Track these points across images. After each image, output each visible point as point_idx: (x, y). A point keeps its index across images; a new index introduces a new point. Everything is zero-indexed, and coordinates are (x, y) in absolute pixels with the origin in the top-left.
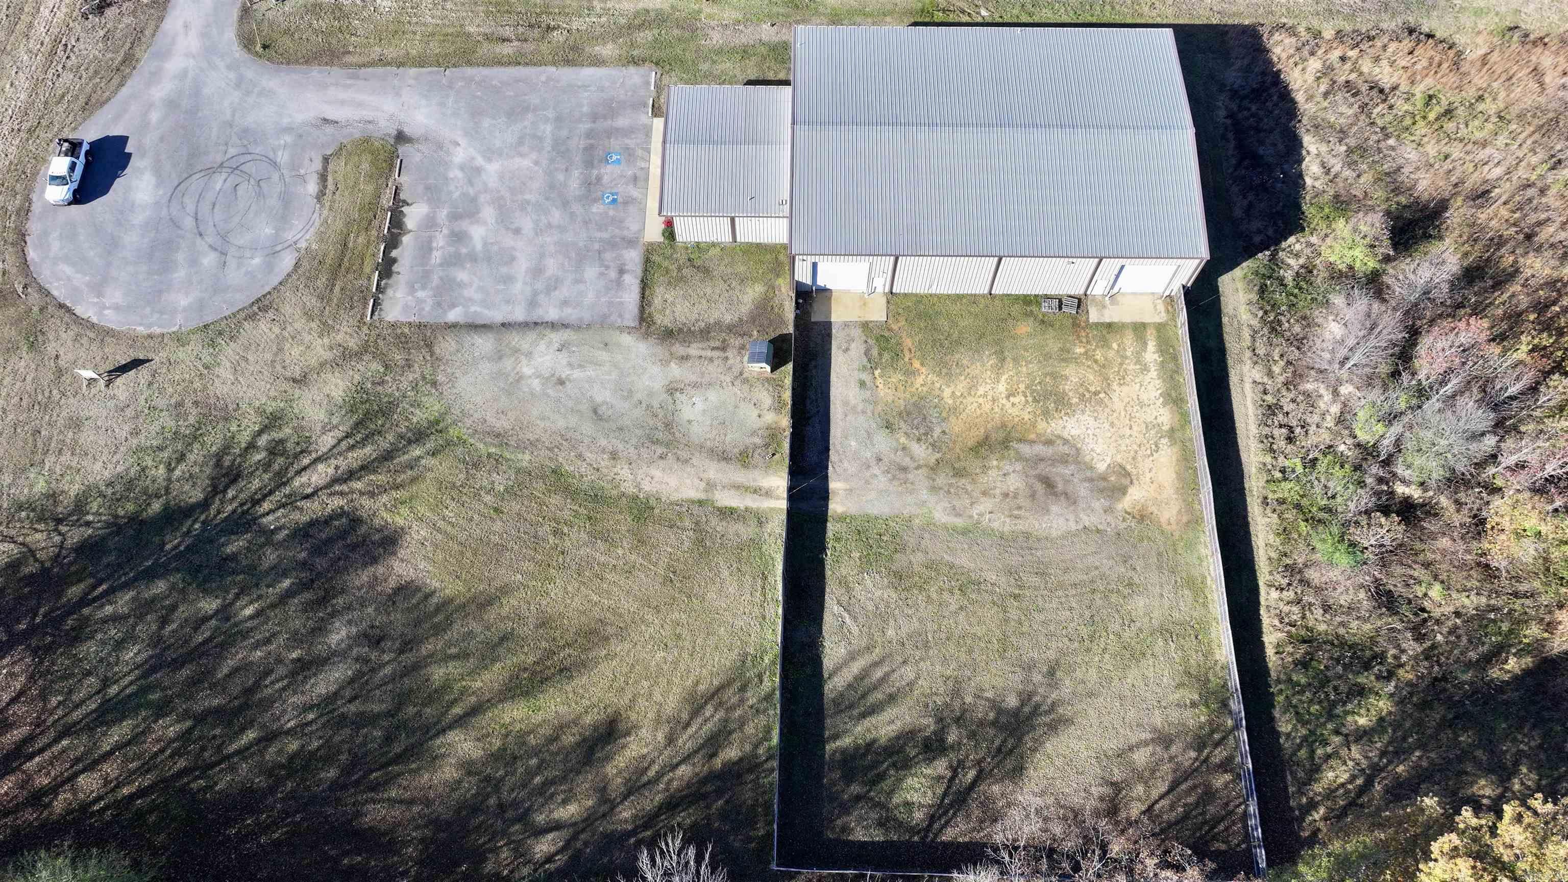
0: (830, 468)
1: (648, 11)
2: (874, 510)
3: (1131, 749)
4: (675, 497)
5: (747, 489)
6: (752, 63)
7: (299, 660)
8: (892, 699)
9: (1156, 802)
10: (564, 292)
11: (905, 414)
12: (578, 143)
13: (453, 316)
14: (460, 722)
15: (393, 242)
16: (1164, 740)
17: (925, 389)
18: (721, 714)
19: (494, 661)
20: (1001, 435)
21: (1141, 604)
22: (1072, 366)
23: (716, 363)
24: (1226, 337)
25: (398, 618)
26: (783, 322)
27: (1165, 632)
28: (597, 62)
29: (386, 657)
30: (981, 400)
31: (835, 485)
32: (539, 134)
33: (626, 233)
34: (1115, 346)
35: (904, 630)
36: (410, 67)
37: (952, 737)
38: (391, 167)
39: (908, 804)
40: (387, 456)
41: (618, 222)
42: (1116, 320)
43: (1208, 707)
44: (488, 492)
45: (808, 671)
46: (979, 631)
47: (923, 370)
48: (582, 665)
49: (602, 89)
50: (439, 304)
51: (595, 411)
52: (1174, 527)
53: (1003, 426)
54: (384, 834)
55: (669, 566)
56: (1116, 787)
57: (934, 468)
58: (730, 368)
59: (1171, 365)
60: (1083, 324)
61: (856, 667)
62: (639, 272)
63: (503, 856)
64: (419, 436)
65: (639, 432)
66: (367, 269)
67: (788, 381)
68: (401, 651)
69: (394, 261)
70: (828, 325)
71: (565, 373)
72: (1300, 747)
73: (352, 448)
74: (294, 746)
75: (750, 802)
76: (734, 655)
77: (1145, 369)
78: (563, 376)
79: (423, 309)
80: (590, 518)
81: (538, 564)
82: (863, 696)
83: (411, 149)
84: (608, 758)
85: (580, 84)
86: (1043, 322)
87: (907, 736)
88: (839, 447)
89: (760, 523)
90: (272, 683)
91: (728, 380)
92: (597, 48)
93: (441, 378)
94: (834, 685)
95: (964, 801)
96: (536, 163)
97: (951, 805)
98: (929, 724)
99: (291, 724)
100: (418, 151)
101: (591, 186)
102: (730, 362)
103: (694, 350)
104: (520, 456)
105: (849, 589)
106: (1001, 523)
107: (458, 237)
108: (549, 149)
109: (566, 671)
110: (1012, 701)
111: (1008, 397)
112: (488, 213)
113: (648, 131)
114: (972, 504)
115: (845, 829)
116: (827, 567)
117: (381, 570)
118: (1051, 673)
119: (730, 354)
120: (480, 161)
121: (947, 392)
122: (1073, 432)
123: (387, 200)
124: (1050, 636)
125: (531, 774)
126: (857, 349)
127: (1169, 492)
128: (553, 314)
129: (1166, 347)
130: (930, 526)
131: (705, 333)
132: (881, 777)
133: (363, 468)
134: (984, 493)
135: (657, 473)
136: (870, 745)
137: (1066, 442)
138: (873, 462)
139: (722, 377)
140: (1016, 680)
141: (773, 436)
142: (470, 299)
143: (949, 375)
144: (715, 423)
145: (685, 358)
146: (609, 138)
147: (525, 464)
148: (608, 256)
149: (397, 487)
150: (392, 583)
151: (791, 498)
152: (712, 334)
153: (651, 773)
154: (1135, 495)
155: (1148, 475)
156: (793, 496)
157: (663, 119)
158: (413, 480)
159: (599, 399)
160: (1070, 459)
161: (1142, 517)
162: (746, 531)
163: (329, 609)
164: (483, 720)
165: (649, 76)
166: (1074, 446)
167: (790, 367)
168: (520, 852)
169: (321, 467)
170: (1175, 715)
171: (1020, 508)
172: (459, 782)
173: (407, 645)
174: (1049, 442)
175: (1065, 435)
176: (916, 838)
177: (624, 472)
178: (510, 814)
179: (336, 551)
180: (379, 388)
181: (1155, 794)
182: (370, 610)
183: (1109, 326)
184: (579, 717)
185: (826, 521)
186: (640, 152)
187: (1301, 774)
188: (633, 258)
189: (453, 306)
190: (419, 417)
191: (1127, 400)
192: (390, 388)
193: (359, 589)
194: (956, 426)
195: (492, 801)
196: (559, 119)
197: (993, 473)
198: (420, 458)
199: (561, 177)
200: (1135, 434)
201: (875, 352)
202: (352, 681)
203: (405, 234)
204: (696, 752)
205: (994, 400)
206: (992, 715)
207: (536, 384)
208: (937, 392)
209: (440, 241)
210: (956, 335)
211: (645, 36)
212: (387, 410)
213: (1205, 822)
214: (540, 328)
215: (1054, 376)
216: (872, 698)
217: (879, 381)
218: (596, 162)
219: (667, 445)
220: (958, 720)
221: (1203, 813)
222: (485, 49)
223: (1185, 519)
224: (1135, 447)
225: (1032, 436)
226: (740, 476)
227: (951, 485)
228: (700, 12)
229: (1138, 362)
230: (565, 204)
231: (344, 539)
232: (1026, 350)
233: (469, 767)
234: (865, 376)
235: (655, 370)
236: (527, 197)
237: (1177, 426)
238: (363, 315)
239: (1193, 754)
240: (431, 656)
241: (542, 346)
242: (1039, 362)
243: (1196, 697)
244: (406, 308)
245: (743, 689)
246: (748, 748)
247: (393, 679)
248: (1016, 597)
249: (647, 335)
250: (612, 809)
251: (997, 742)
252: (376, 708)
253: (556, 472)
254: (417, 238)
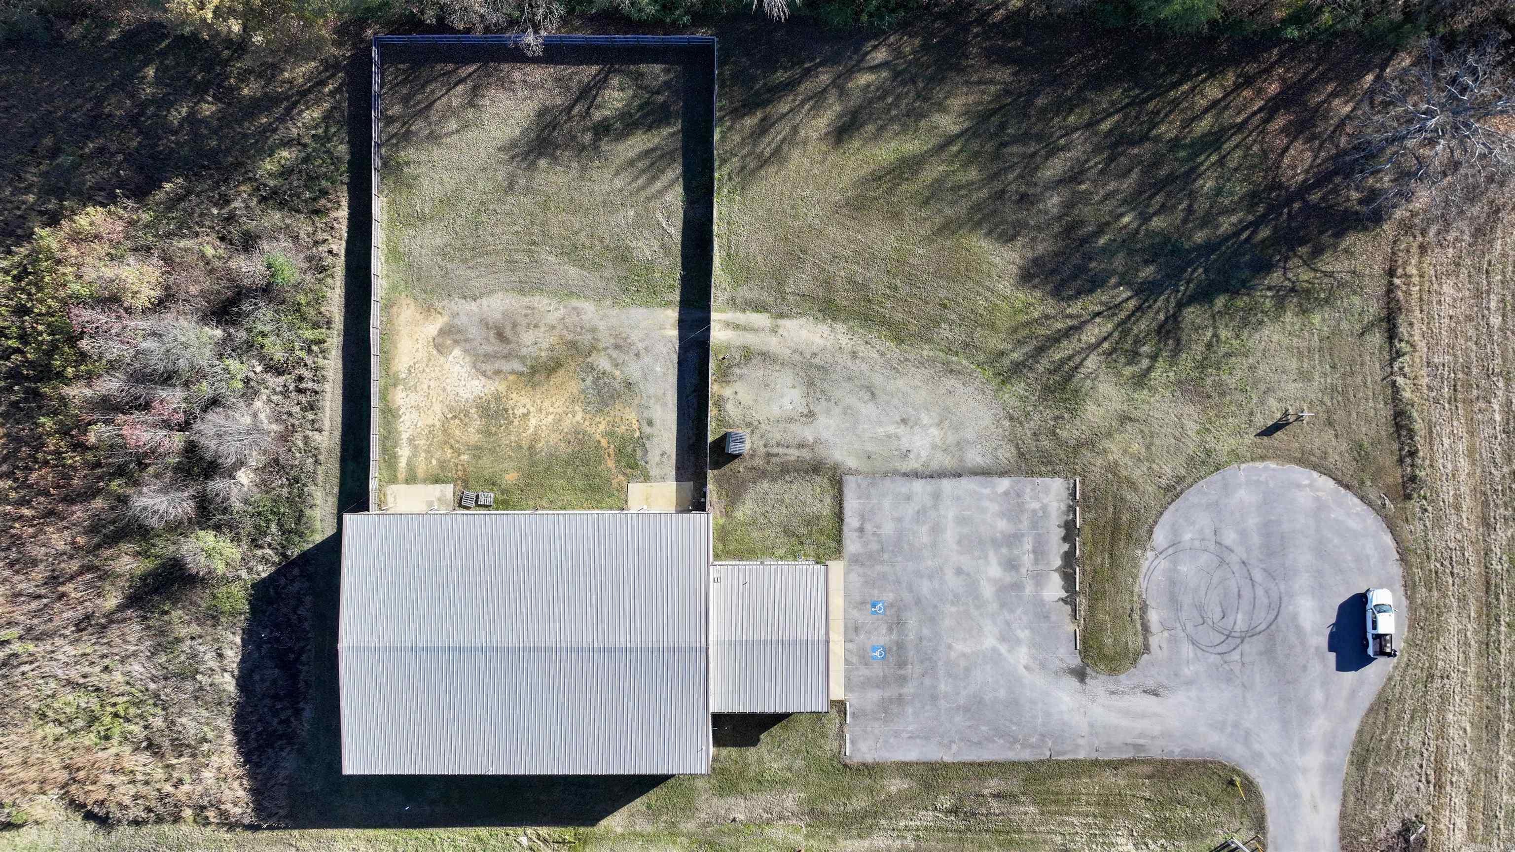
0: (677, 347)
1: (860, 836)
2: (642, 311)
3: (458, 131)
4: (802, 321)
5: (745, 329)
6: (753, 768)
7: (1080, 184)
8: (631, 163)
9: (443, 95)
10: (910, 510)
11: (615, 396)
12: (913, 670)
13: (1004, 484)
14: (950, 140)
15: (1069, 558)
16: (434, 138)
17: (597, 419)
18: (758, 151)
19: (932, 184)
20: (537, 378)
21: (438, 240)
22: (472, 443)
23: (774, 442)
24: (337, 473)
25: (1010, 213)
26: (718, 481)
27: (422, 218)
28: (903, 769)
29: (1013, 187)
30: (551, 410)
31: (673, 333)
32: (950, 680)
33: (861, 570)
34: (434, 462)
35: (622, 213)
36: (1086, 761)
37: (589, 136)
38: (1084, 641)
39: (622, 89)
40: (1041, 350)
41: (869, 583)
42: (431, 487)
43: (398, 164)
44: (953, 322)
45: (694, 184)
46: (564, 216)
47: (598, 437)
48: (864, 182)
49: (896, 734)
50: (1018, 495)
51: (873, 394)
52: (404, 303)
53: (534, 387)
54: (994, 62)
55: (804, 262)
56: (471, 104)
57: (593, 348)
58: (762, 437)
59: (389, 443)
60: (459, 482)
61: (658, 185)
62: (846, 529)
63: (908, 49)
64: (1017, 368)
65: (834, 376)
66: (1087, 529)
67: (712, 425)
68: (1003, 191)
69: (1065, 539)
70: (679, 478)
71: (901, 430)
72: (334, 135)
73: (1070, 358)
74: (1072, 119)
75: (736, 88)
76: (750, 193)
77: (411, 440)
78: (902, 426)
79: (1032, 490)
80: (869, 301)
81: (905, 263)
82: (652, 164)
83: (1069, 661)
84: (840, 116)
85: (918, 741)
86: (494, 484)
87: (621, 136)
88: (670, 366)
89: (733, 299)
90: (1096, 164)
91: (763, 425)
92: (906, 786)
93: (1007, 423)
94: (675, 171)
95: (581, 93)
96: (950, 647)
97: (591, 89)
98: (605, 146)
99: (1076, 135)
100: (1062, 660)
101: (897, 624)
102: (762, 443)
103: (793, 454)
104: (931, 354)
105: (663, 247)
106: (541, 302)
107: (1011, 565)
108: (940, 663)
109: (877, 178)
110: (543, 163)
111: (529, 413)
112: (988, 591)
113: (849, 686)
114: (563, 319)
115: (667, 71)
116: (679, 264)
117: (1030, 254)
118: (511, 185)
119: (763, 450)
120: (1003, 649)
121: (579, 417)
122: (476, 382)
123: (1082, 602)
124: (510, 214)
125: (895, 104)
126: (654, 456)
127: (404, 331)
128: (918, 486)
129: (390, 460)
130: (598, 297)
131: (785, 470)
132: (641, 107)
133: (1058, 340)
134: (553, 327)
135: (818, 341)
136: (650, 128)
137: (484, 374)
138: (642, 352)
139: (768, 428)
140: (539, 179)
141: (725, 375)
142: (991, 500)
143: (577, 433)
144: (772, 386)
145: (801, 446)
146: (884, 676)
147: (926, 346)
148: (875, 546)
149: (1028, 324)
150: (1019, 242)
151: (707, 321)
152: (778, 469)
153: (807, 107)
154: (432, 328)
155: (420, 346)
156: (706, 321)
157: (833, 697)
158: (1015, 330)
159: (871, 405)
160: (481, 358)
161: (428, 310)
162: (744, 292)
163: (1064, 223)
164: (934, 142)
165: (852, 751)
166: (477, 370)
167: (711, 438)
168: (898, 53)
169: (1093, 340)
170: (423, 156)
171: (526, 315)
172: (946, 98)
173: (1000, 195)
174: (498, 372)
175: (483, 379)
176: (617, 66)
177: (844, 341)
178: (907, 76)
179: (1066, 271)
180: (1057, 413)
181: (445, 100)
182: (1032, 223)
183: (437, 480)
184: (863, 145)
185: (681, 302)
186: (855, 660)
187: (337, 115)
188: (852, 544)
189: (1006, 493)
190: (1020, 388)
191: (430, 412)
192: (1049, 414)
193: (1043, 240)
194: (574, 387)
195: (921, 85)
196: (934, 698)
197: (545, 345)
198: (1013, 350)
199: (926, 632)
200: (426, 382)
201: (639, 453)
202: (1037, 168)
203: (1060, 567)
204: (775, 123)
205: (541, 410)
206: (558, 153)
207: (925, 419)
208: (588, 416)
209: (1027, 560)
210: (569, 470)
211: (859, 802)
212: (1048, 390)
213: (412, 81)
214: (927, 473)
215: (489, 434)
216: (647, 162)
217: (635, 426)
218: (895, 648)
219: (811, 365)
220: (584, 148)
221: (412, 87)
222: (1014, 785)
223: (395, 309)
224: (427, 370)
225: (511, 378)
226: (750, 339)
227: (580, 334)
228: (808, 836)
229: (416, 447)
230: (918, 602)
231: (1062, 280)
232: (510, 457)
233: (942, 108)
234: (647, 430)
235: (825, 435)
236: (954, 609)
237: (391, 389)
238: (1083, 483)
239: (413, 128)
240: (980, 188)
241: (924, 454)
242: (499, 446)
243: (406, 170)
244: (1047, 491)
245: (743, 168)
246: (737, 126)
247: (1006, 170)
248: (534, 243)
249: (835, 468)
250: (833, 81)
251: (555, 134)
252: (1014, 149)
253: (900, 340)
254: (1048, 564)
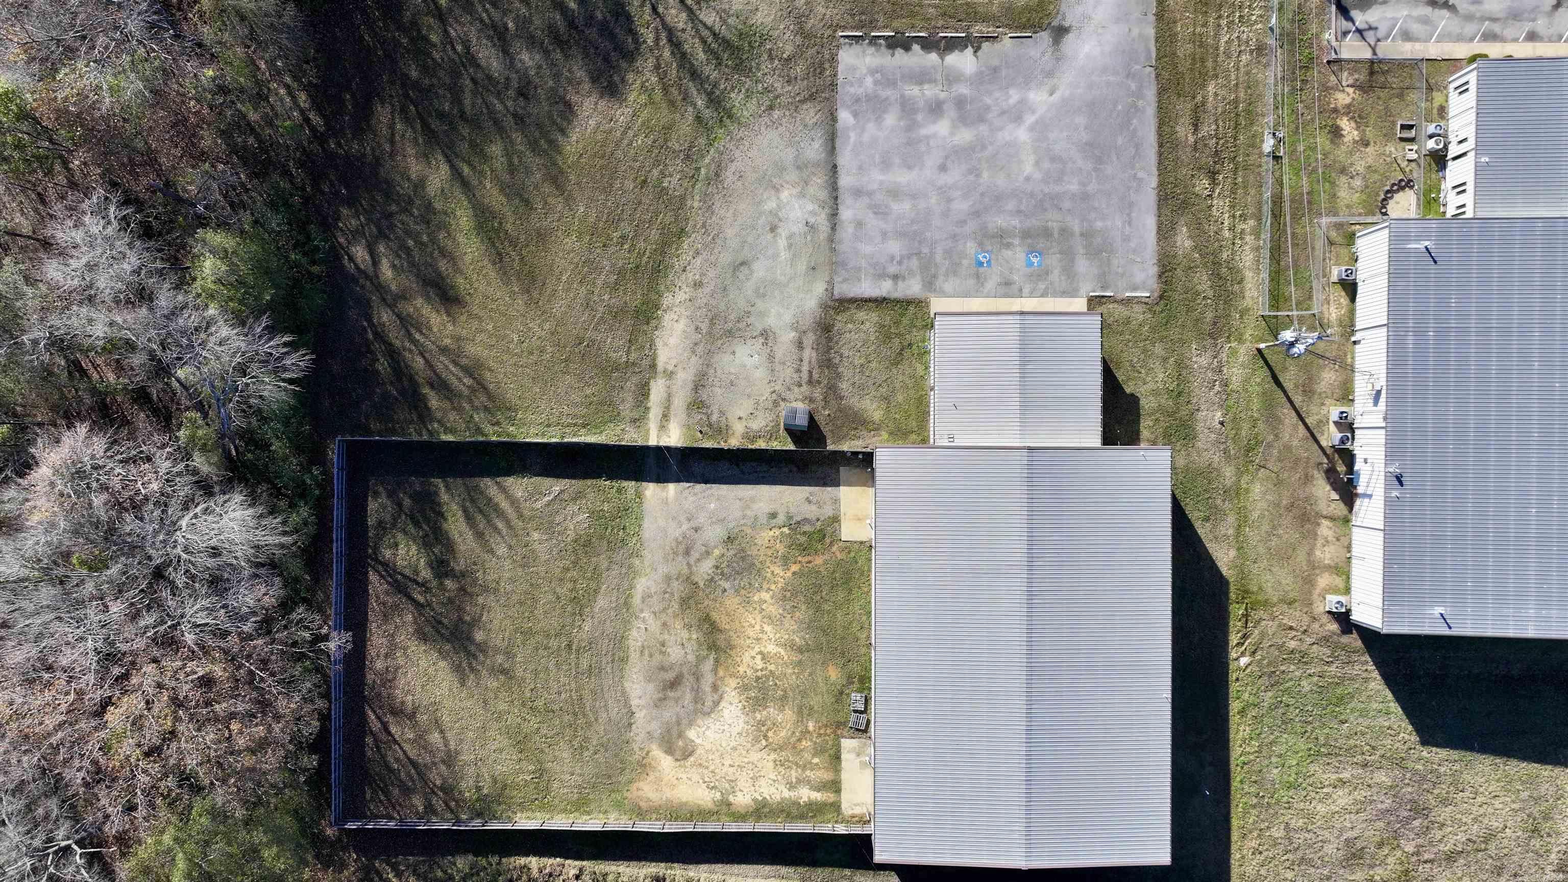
0: (688, 485)
1: (1240, 282)
2: (646, 524)
3: (442, 732)
4: (659, 343)
5: (668, 408)
6: (1163, 401)
7: (507, 29)
8: (479, 535)
9: (401, 748)
10: (873, 222)
11: (742, 555)
12: (1053, 218)
13: (844, 116)
14: (456, 173)
15: (928, 44)
16: (450, 759)
17: (769, 575)
18: (466, 392)
19: (507, 195)
20: (722, 644)
21: (565, 755)
22: (795, 717)
23: (795, 376)
24: (828, 870)
25: (540, 109)
26: (840, 439)
27: (541, 772)
28: (1165, 232)
29: (510, 104)
30: (757, 627)
31: (672, 488)
32: (1066, 178)
33: (941, 278)
34: (816, 760)
35: (536, 546)
36: (1157, 27)
37: (449, 583)
38: (1023, 28)
39: (396, 545)
40: (695, 75)
41: (954, 270)
42: (844, 764)
43: (478, 800)
44: (662, 172)
45: (503, 464)
46: (539, 612)
47: (789, 574)
48: (504, 274)
49: (1127, 239)
50: (858, 100)
51: (743, 264)
52: (635, 794)
53: (732, 647)
54: (369, 126)
55: (593, 341)
56: (412, 716)
57: (688, 580)
58: (789, 389)
59: (795, 812)
60: (839, 732)
61: (504, 505)
62: (894, 295)
63: (353, 222)
64: (715, 101)
65: (722, 307)
66: (896, 24)
67: (776, 445)
68: (515, 115)
69: (907, 48)
70: (837, 484)
71: (783, 232)
72: (445, 872)
73: (704, 41)
74: (434, 38)
75: (396, 417)
76: (515, 401)
77: (792, 787)
78: (779, 230)
79: (852, 85)
80: (637, 267)
81: (595, 227)
82: (481, 511)
83: (1045, 46)
84: (428, 299)
85: (1133, 215)
86: (841, 693)
87: (450, 546)
88: (709, 492)
89: (634, 421)
90: (486, 11)
91: (777, 388)
92: (1185, 229)
93: (776, 114)
94: (489, 486)
95: (400, 592)
96: (1028, 179)
97: (396, 581)
98: (460, 565)
99: (453, 33)
100: (1043, 54)
101: (1002, 238)
102: (796, 389)
103: (809, 354)
104: (697, 198)
105: (574, 499)
106: (636, 638)
107: (936, 109)
108: (1047, 191)
109: (499, 258)
110: (479, 636)
111: (761, 653)
112: (965, 136)
113: (1071, 293)
114: (655, 613)
115: (376, 494)
116: (594, 481)
117: (587, 86)
118: (504, 672)
119: (805, 388)
120: (1030, 119)
121: (766, 596)
122: (726, 713)
123: (978, 29)
124: (536, 673)
125: (416, 237)
126: (811, 512)
127: (668, 794)
128: (846, 214)
129: (814, 810)
130: (631, 573)
131: (827, 363)
132: (417, 524)
133: (684, 55)
134: (664, 624)
135: (681, 326)
136: (441, 515)
137: (716, 703)
138: (693, 524)
139: (780, 382)
140: (497, 641)
141: (720, 431)
142: (863, 130)
143: (784, 598)
144: (732, 377)
145: (800, 345)
146: (1060, 253)
147: (689, 203)
148: (914, 263)
149: (665, 89)
150: (574, 98)
151: (658, 449)
152: (826, 371)
153: (417, 336)
154: (665, 762)
155: (684, 776)
156: (660, 452)
157: (1085, 309)
158: (672, 103)
159: (756, 266)
160: (699, 706)
161: (644, 766)
162: (626, 408)
163: (551, 48)
164: (458, 192)
165: (1144, 289)
166: (712, 711)
167: (792, 447)
168: (357, 234)
169: (684, 15)
170: (471, 771)
171: (651, 656)
172: (409, 179)
173: (519, 119)
174: (715, 688)
175: (723, 704)
176: (370, 551)
177: (681, 296)
178: (384, 223)
179: (605, 45)
180: (765, 56)
181: (407, 747)
182: (551, 83)
183: (837, 758)
184: (461, 273)
185: (637, 480)
186: (1042, 286)
187: (422, 869)
188: (913, 288)
189: (855, 115)
190: (736, 98)
191: (760, 765)
192: (766, 67)
193: (569, 71)
194: (732, 602)
195: (394, 208)
196: (1085, 197)
197: (685, 634)
198: (694, 105)
199: (1011, 205)
200: (725, 769)
201: (807, 528)
202: (489, 78)
203: (939, 55)
204: (435, 372)
205: (758, 639)
206: (468, 618)
207: (771, 205)
208: (765, 586)
209: (930, 91)
210: (826, 607)
211: (1203, 282)
212: (741, 67)
213: (386, 786)
214: (831, 202)
215: (784, 698)
216: (479, 517)
217: (778, 532)
218: (1029, 241)
219: (710, 333)
220: (462, 589)
221: (393, 784)
222: (1184, 108)
223: (642, 804)
224: (712, 768)
225: (721, 673)
226: (679, 402)
227: (672, 594)
228: (1240, 341)
229: (799, 781)
230: (977, 214)
231: (615, 50)
232: (810, 674)
233: (420, 185)
234: (781, 518)
235: (788, 318)
236: (985, 175)
237: (733, 809)
238: (844, 28)
239: (438, 783)
240: (511, 142)
241: (810, 207)
242: (798, 686)
243: (485, 791)
244: (854, 69)
245: (486, 409)
246: (439, 415)
247: (491, 112)
248: (569, 646)
249: (825, 307)
250: (389, 306)
251: (445, 621)
252: (467, 102)
253: (682, 233)
254: (934, 67)
